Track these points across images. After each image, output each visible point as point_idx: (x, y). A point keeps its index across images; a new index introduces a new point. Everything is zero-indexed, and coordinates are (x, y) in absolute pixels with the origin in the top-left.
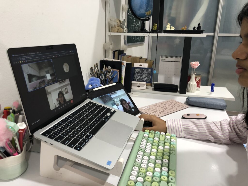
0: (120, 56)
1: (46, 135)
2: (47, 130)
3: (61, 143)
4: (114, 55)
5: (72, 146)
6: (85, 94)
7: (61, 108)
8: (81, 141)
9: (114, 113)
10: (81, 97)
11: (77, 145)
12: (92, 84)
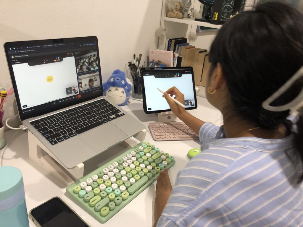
0: (177, 46)
1: (33, 124)
2: (38, 120)
3: (42, 134)
4: (171, 44)
5: (49, 139)
6: (100, 91)
7: (63, 101)
8: (61, 136)
9: (120, 116)
10: (94, 92)
11: (55, 140)
12: (114, 77)
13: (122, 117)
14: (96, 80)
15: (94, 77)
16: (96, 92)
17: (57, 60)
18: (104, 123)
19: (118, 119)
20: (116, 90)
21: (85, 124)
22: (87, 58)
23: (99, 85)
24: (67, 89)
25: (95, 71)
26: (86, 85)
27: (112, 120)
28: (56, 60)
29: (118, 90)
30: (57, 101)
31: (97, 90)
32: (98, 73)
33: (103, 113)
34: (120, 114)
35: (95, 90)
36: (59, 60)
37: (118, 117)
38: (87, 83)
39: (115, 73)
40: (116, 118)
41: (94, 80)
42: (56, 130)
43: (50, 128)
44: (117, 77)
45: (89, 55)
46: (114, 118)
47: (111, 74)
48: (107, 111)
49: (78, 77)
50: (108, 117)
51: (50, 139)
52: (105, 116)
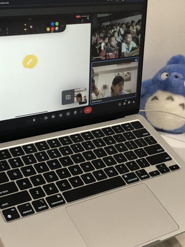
5: (3, 205)
6: (134, 102)
7: (53, 117)
8: (30, 202)
9: (169, 171)
10: (120, 104)
11: (14, 208)
12: (169, 72)
13: (171, 174)
14: (129, 79)
15: (126, 73)
16: (125, 104)
17: (53, 29)
18: (129, 183)
19: (162, 177)
20: (168, 99)
21: (88, 178)
22: (124, 26)
23: (134, 91)
24: (64, 93)
25: (129, 60)
26: (105, 87)
27: (148, 177)
28: (50, 27)
29: (173, 100)
30: (39, 117)
31: (128, 100)
32: (135, 64)
33: (131, 156)
34: (168, 164)
35: (123, 101)
36: (57, 28)
37: (163, 172)
38: (110, 85)
39: (174, 63)
40: (159, 174)
41: (125, 78)
42: (24, 184)
43: (13, 178)
44: (176, 72)
45: (129, 19)
46: (153, 174)
47: (164, 64)
48: (141, 153)
49: (92, 68)
50: (141, 169)
51: (6, 204)
52: (133, 166)
